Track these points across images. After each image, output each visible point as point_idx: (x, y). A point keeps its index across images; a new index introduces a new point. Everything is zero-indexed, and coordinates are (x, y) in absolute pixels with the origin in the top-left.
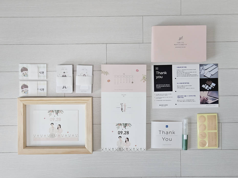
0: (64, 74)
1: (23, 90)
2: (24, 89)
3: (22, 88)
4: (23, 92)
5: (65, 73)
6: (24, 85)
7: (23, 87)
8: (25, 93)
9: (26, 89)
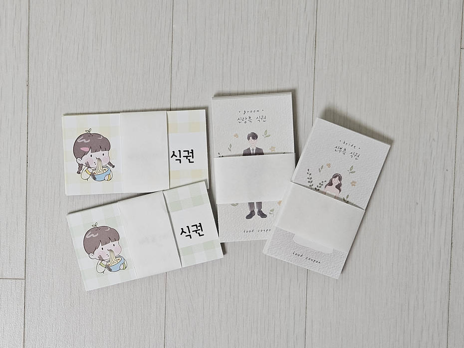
0: (253, 145)
1: (83, 161)
2: (91, 158)
3: (78, 152)
4: (85, 175)
5: (254, 136)
6: (88, 135)
7: (83, 145)
8: (93, 176)
9: (99, 154)
